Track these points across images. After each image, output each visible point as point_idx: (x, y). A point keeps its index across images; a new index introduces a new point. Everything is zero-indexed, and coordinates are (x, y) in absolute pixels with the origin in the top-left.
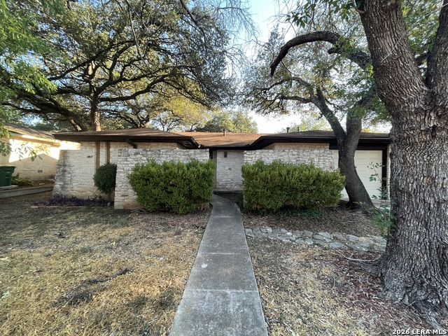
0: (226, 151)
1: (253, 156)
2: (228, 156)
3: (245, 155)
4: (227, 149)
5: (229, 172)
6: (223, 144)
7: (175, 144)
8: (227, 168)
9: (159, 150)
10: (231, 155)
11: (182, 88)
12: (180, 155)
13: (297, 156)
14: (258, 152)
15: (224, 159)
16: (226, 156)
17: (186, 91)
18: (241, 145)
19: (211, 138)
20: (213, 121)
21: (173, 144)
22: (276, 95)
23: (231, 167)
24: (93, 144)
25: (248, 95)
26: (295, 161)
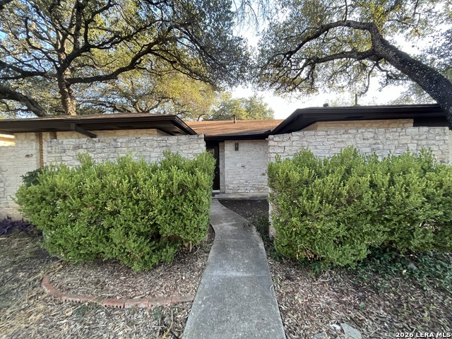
0: (237, 141)
1: (287, 144)
2: (240, 148)
3: (271, 143)
4: (238, 139)
5: (242, 171)
6: (233, 132)
7: (154, 131)
8: (239, 165)
9: (115, 140)
10: (245, 147)
11: (176, 61)
12: (152, 146)
13: (372, 141)
14: (295, 136)
15: (235, 153)
16: (237, 149)
17: (182, 65)
18: (258, 133)
19: (217, 126)
20: (222, 110)
21: (151, 131)
22: (304, 61)
23: (244, 164)
24: (33, 136)
25: (264, 67)
26: (368, 150)
